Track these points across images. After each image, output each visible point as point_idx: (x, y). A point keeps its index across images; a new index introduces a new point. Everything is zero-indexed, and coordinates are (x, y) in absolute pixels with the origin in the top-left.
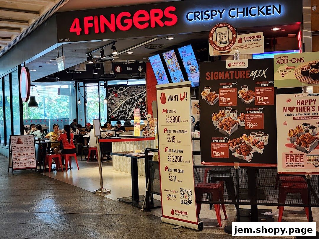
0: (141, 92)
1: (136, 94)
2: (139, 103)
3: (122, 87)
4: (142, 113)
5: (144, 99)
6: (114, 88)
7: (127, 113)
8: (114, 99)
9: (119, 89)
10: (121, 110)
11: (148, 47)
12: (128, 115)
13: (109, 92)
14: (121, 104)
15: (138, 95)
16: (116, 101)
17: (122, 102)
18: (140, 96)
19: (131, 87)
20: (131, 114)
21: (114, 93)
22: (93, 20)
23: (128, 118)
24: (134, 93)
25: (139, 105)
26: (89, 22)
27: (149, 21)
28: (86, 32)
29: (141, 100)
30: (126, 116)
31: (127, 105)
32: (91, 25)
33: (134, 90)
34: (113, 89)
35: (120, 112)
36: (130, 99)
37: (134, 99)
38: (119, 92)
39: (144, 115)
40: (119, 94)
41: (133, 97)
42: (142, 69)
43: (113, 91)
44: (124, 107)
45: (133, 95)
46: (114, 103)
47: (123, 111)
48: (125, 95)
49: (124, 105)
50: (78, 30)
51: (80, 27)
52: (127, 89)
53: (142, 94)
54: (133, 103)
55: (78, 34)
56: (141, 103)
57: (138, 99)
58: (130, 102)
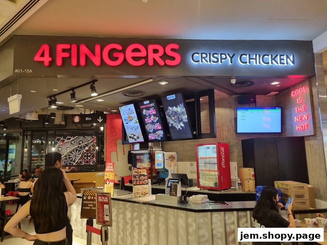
0: (88, 141)
1: (82, 143)
2: (85, 151)
3: (69, 137)
4: (88, 160)
5: (90, 148)
6: (62, 137)
7: (74, 160)
8: (61, 147)
9: (67, 138)
10: (68, 157)
11: (127, 94)
12: (74, 162)
13: (57, 140)
14: (67, 152)
15: (85, 144)
16: (63, 149)
17: (69, 150)
18: (87, 145)
19: (78, 137)
20: (77, 161)
21: (62, 141)
22: (70, 49)
23: (74, 165)
24: (81, 142)
25: (85, 153)
26: (64, 50)
27: (146, 58)
28: (59, 62)
29: (87, 148)
30: (72, 163)
31: (73, 153)
32: (66, 55)
33: (81, 140)
34: (60, 138)
35: (66, 159)
36: (77, 147)
37: (81, 148)
38: (66, 141)
39: (90, 162)
40: (66, 142)
41: (80, 145)
42: (102, 119)
43: (61, 140)
44: (70, 154)
45: (80, 144)
46: (60, 150)
47: (70, 158)
48: (72, 144)
49: (71, 152)
50: (47, 59)
51: (50, 56)
52: (74, 138)
53: (89, 143)
54: (79, 151)
55: (47, 63)
56: (87, 151)
57: (84, 147)
58: (77, 150)
